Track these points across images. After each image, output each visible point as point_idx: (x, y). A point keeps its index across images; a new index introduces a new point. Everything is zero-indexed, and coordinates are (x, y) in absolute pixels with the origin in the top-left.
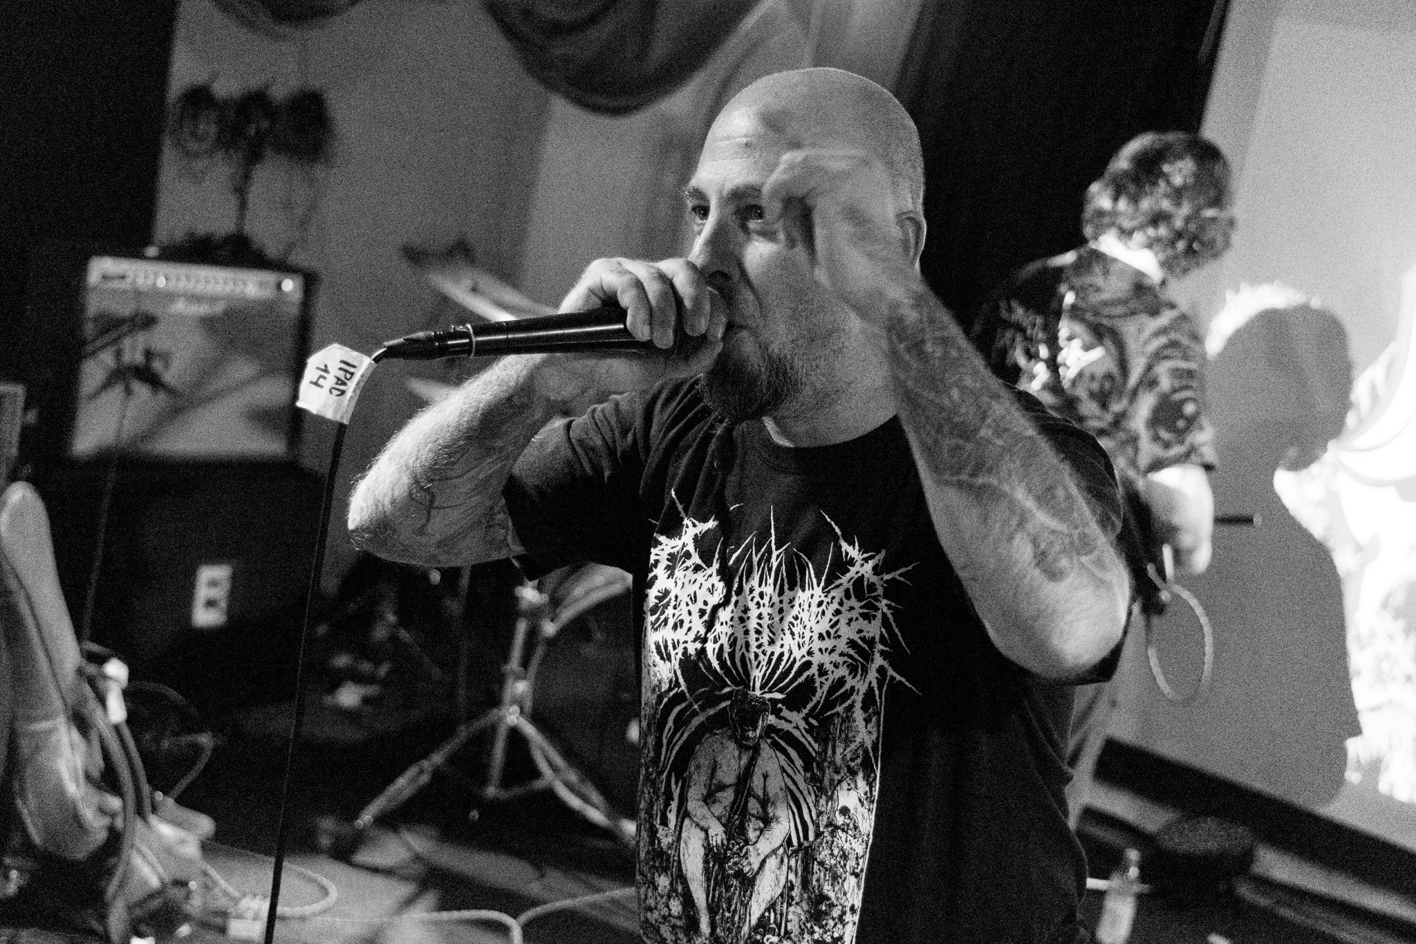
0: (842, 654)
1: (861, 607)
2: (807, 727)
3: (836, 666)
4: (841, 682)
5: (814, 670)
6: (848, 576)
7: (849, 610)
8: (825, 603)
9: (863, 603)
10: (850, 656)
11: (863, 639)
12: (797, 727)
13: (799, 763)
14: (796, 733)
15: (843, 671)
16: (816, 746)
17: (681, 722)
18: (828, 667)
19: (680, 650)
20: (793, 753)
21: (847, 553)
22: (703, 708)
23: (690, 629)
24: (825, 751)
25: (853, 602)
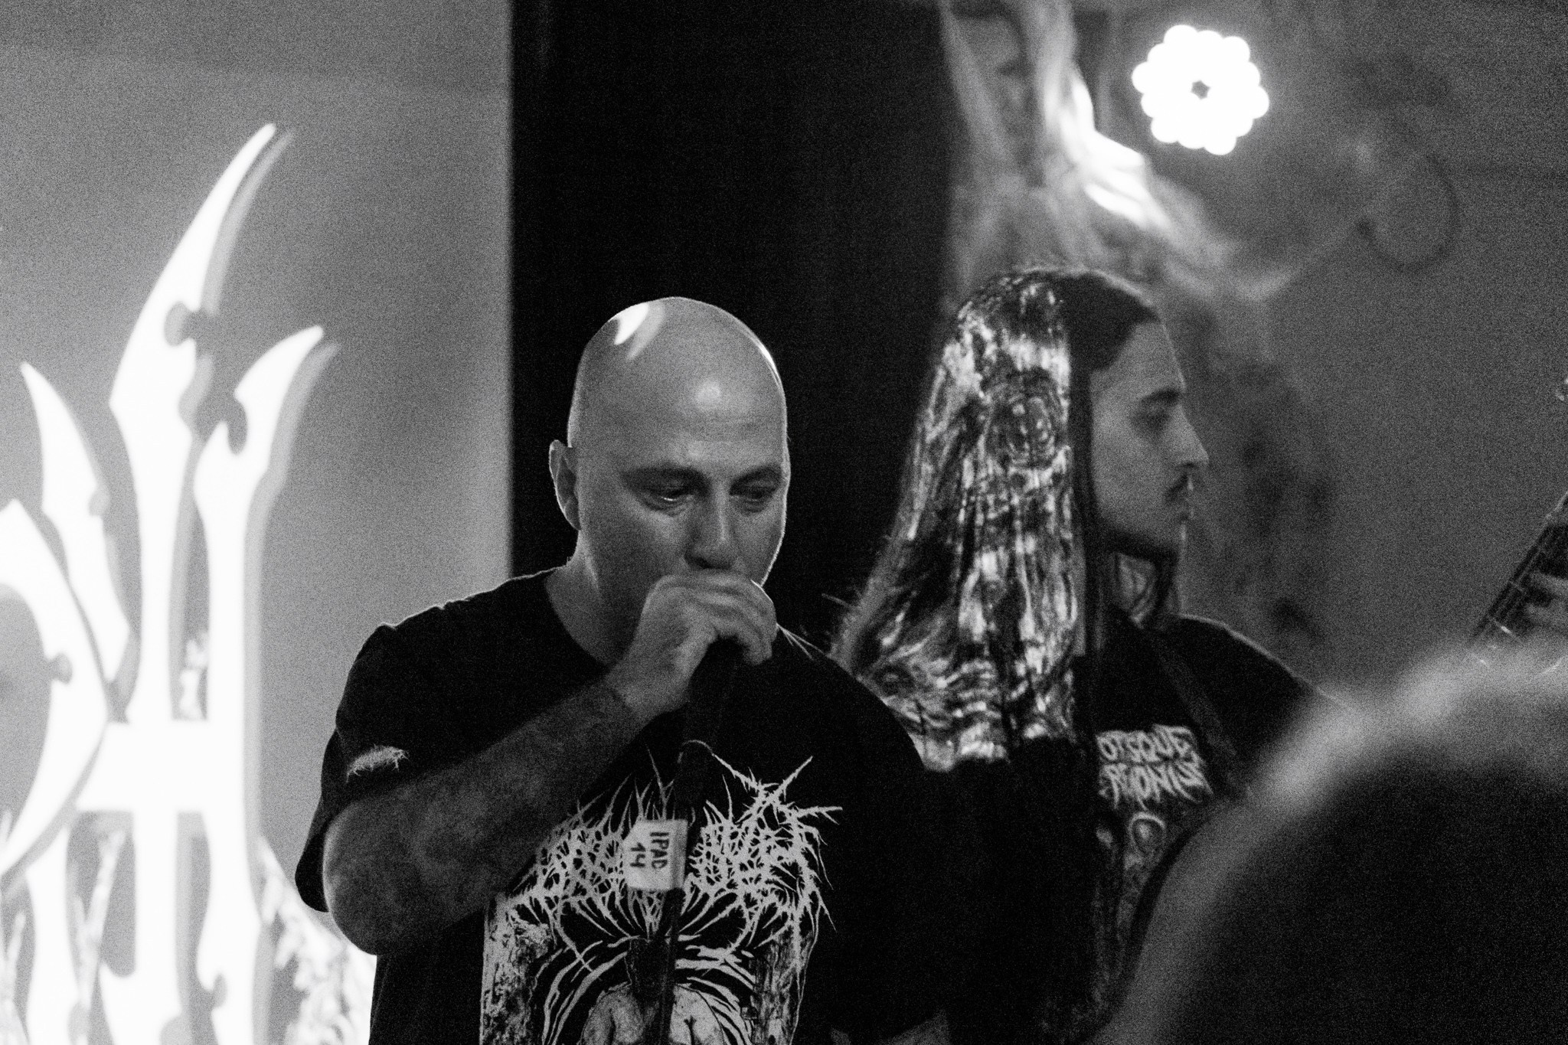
0: (768, 882)
1: (777, 835)
2: (740, 961)
3: (765, 894)
4: (772, 909)
5: (740, 902)
6: (756, 806)
7: (766, 839)
8: (740, 835)
9: (777, 831)
10: (777, 883)
11: (784, 865)
12: (726, 963)
13: (733, 999)
14: (726, 970)
15: (772, 898)
16: (752, 978)
17: (567, 987)
18: (755, 896)
19: (559, 907)
20: (725, 991)
21: (747, 785)
22: (594, 966)
23: (568, 882)
24: (762, 981)
25: (767, 831)
